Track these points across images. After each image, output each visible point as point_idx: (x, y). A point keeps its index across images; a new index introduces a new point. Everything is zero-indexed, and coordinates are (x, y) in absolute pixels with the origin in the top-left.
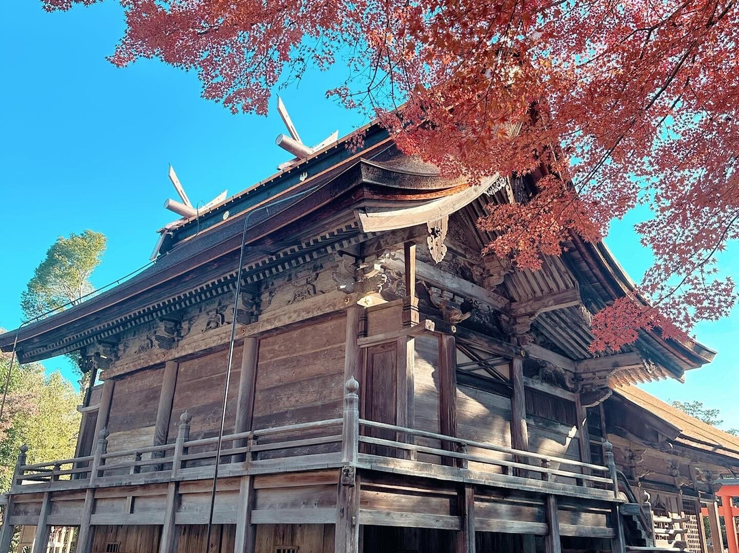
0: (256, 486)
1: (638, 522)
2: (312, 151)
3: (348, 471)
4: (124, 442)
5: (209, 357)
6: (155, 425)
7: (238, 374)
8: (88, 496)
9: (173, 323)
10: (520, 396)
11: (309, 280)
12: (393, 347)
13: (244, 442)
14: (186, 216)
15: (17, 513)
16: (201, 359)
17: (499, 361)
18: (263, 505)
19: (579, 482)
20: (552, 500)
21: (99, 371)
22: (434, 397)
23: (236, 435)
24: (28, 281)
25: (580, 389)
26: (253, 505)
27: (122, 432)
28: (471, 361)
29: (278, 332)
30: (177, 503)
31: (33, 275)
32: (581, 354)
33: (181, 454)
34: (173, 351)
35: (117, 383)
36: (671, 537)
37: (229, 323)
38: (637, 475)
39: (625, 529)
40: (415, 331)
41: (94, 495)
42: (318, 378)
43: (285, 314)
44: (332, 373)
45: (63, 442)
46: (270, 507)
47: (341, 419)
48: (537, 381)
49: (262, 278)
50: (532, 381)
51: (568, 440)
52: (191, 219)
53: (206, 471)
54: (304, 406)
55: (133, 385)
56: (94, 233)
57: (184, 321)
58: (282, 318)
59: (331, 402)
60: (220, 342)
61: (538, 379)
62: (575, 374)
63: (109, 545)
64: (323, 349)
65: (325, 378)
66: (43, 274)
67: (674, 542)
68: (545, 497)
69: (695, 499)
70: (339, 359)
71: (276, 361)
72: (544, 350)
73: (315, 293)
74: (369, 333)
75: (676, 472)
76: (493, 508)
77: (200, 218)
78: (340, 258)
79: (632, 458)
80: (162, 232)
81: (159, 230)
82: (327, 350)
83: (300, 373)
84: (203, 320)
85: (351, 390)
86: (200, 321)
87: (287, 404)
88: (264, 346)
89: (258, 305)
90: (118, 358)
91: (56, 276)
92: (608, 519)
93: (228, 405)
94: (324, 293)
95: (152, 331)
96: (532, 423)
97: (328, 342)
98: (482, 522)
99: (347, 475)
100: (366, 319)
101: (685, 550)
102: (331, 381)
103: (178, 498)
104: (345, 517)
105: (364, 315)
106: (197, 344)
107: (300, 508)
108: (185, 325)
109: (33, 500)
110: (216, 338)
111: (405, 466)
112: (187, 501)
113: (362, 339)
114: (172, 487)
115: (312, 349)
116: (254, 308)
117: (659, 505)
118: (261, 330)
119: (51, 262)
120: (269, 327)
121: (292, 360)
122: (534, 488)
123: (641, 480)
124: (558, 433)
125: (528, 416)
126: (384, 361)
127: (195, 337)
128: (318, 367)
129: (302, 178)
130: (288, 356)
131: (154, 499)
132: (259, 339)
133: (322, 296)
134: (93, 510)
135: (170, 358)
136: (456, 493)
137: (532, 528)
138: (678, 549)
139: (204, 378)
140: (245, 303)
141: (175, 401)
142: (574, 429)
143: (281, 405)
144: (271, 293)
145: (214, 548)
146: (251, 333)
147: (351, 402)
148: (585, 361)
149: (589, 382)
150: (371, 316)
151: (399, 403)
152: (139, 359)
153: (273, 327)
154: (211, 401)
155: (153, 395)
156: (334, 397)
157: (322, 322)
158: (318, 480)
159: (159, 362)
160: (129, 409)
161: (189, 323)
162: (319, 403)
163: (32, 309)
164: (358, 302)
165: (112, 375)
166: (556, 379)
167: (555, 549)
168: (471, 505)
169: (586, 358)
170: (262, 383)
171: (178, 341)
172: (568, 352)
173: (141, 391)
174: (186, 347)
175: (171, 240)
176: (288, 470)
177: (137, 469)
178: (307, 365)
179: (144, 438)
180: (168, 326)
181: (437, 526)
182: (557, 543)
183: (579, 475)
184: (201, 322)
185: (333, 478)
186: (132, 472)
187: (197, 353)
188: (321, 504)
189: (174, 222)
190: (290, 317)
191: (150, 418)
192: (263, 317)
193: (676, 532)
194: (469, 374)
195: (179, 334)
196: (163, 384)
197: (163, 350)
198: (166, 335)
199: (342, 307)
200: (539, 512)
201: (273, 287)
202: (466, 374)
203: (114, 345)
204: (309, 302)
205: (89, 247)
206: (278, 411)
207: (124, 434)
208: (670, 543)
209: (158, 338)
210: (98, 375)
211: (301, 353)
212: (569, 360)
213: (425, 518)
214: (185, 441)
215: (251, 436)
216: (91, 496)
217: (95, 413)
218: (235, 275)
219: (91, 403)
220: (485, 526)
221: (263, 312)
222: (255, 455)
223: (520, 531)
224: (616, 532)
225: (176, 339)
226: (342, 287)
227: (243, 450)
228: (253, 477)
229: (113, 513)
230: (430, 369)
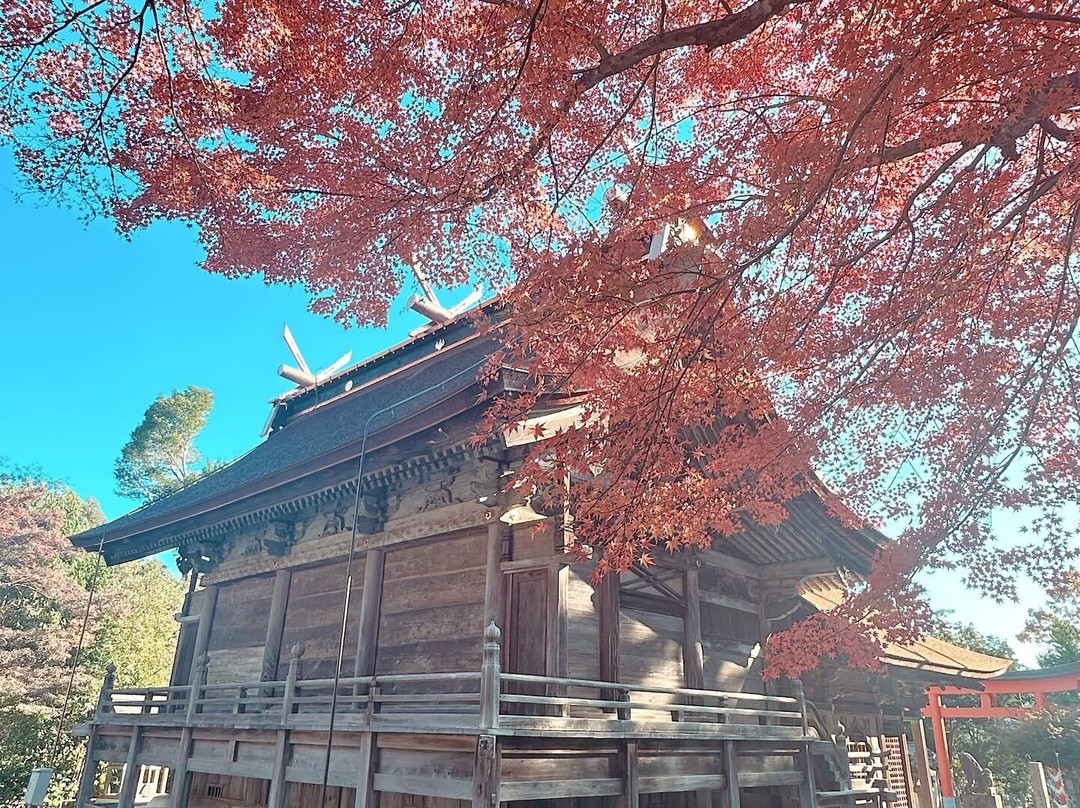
0: (380, 744)
1: (831, 762)
2: (451, 314)
3: (486, 742)
4: (229, 662)
5: (326, 569)
6: (264, 645)
7: (360, 592)
8: (183, 735)
9: (285, 525)
10: (695, 614)
11: (444, 484)
12: (542, 576)
13: (365, 690)
14: (303, 384)
15: (103, 747)
16: (318, 570)
17: (672, 574)
18: (388, 767)
19: (762, 720)
20: (730, 746)
21: (200, 575)
22: (593, 625)
23: (356, 679)
24: (123, 446)
25: (764, 599)
26: (375, 767)
27: (226, 651)
28: (637, 577)
29: (407, 545)
30: (287, 755)
31: (129, 439)
32: (766, 558)
33: (292, 694)
34: (285, 558)
35: (221, 590)
36: (870, 775)
37: (350, 529)
38: (831, 696)
39: (815, 772)
40: (570, 558)
41: (191, 735)
42: (454, 606)
43: (415, 526)
44: (470, 602)
45: (161, 643)
46: (396, 771)
47: (480, 674)
48: (714, 594)
49: (387, 483)
50: (709, 595)
51: (750, 661)
52: (308, 389)
53: (320, 721)
54: (437, 639)
55: (239, 594)
56: (199, 389)
57: (297, 522)
58: (411, 530)
59: (469, 637)
60: (339, 553)
61: (715, 591)
62: (759, 581)
63: (210, 788)
64: (461, 571)
65: (461, 608)
66: (139, 440)
67: (873, 780)
68: (722, 743)
69: (897, 718)
70: (479, 585)
71: (403, 581)
72: (723, 556)
73: (451, 501)
74: (514, 555)
75: (875, 688)
76: (660, 762)
77: (318, 387)
78: (481, 464)
79: (824, 676)
80: (275, 403)
81: (273, 399)
82: (465, 573)
83: (433, 598)
84: (319, 522)
85: (491, 639)
86: (316, 523)
87: (418, 635)
88: (391, 562)
89: (384, 510)
90: (222, 560)
91: (155, 441)
92: (797, 761)
93: (349, 629)
94: (461, 501)
95: (262, 531)
96: (708, 645)
97: (466, 564)
98: (647, 782)
99: (485, 748)
100: (511, 539)
101: (886, 790)
102: (470, 610)
103: (289, 750)
104: (483, 794)
105: (509, 533)
106: (313, 552)
107: (430, 776)
108: (299, 527)
109: (122, 733)
110: (334, 547)
111: (558, 725)
112: (299, 754)
113: (506, 563)
114: (282, 735)
115: (447, 570)
116: (379, 514)
117: (856, 729)
118: (386, 543)
119: (149, 424)
120: (396, 541)
121: (423, 581)
122: (708, 736)
123: (834, 702)
124: (739, 653)
125: (704, 637)
126: (531, 592)
127: (311, 543)
128: (454, 593)
129: (439, 346)
130: (419, 576)
131: (260, 746)
132: (383, 554)
133: (460, 505)
134: (190, 753)
135: (281, 567)
136: (616, 751)
137: (707, 781)
138: (877, 790)
139: (320, 594)
140: (368, 508)
141: (287, 618)
142: (758, 647)
143: (410, 636)
144: (399, 496)
145: (333, 802)
146: (375, 545)
147: (491, 654)
148: (771, 567)
149: (776, 591)
150: (516, 534)
151: (549, 646)
152: (246, 564)
153: (401, 540)
154: (329, 622)
155: (262, 608)
156: (472, 631)
157: (458, 538)
158: (452, 746)
159: (268, 570)
160: (234, 624)
161: (304, 526)
162: (455, 637)
163: (127, 478)
164: (502, 519)
165: (215, 582)
166: (737, 590)
167: (733, 805)
168: (635, 762)
169: (771, 562)
170: (388, 607)
171: (291, 545)
172: (751, 557)
173: (249, 602)
174: (301, 554)
175: (285, 413)
176: (416, 732)
177: (242, 709)
178: (442, 589)
179: (252, 660)
180: (280, 528)
181: (594, 793)
182: (735, 796)
183: (761, 712)
184: (317, 526)
185: (470, 745)
186: (235, 711)
187: (312, 563)
188: (455, 773)
189: (290, 391)
190: (421, 530)
191: (257, 637)
192: (390, 526)
193: (875, 769)
194: (633, 594)
195: (292, 539)
196: (273, 596)
197: (274, 557)
198: (276, 539)
199: (483, 523)
200: (715, 761)
201: (402, 490)
202: (629, 595)
203: (218, 544)
204: (442, 513)
205: (194, 406)
206: (407, 643)
207: (228, 653)
208: (867, 782)
209: (267, 543)
210: (198, 581)
211: (434, 574)
212: (752, 566)
213: (579, 785)
214: (298, 680)
215: (373, 683)
216: (188, 736)
217: (195, 624)
218: (354, 484)
219: (191, 612)
220: (650, 786)
221: (390, 518)
222: (378, 706)
223: (692, 788)
224: (806, 776)
225: (289, 543)
226: (482, 499)
227: (364, 698)
228: (375, 735)
229: (212, 761)
230: (589, 590)
